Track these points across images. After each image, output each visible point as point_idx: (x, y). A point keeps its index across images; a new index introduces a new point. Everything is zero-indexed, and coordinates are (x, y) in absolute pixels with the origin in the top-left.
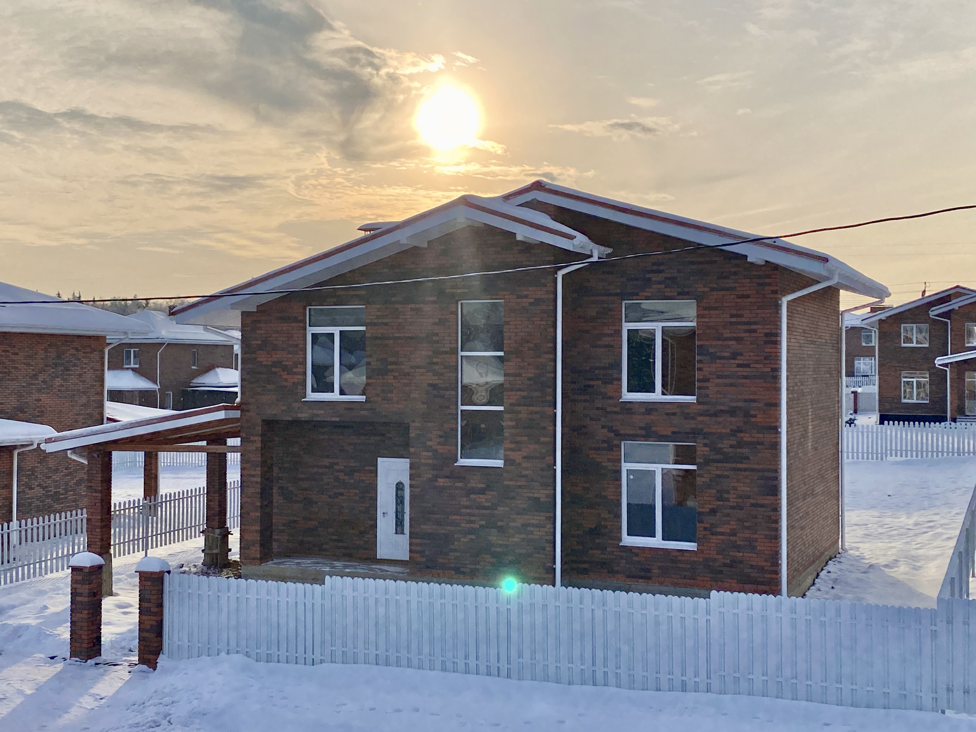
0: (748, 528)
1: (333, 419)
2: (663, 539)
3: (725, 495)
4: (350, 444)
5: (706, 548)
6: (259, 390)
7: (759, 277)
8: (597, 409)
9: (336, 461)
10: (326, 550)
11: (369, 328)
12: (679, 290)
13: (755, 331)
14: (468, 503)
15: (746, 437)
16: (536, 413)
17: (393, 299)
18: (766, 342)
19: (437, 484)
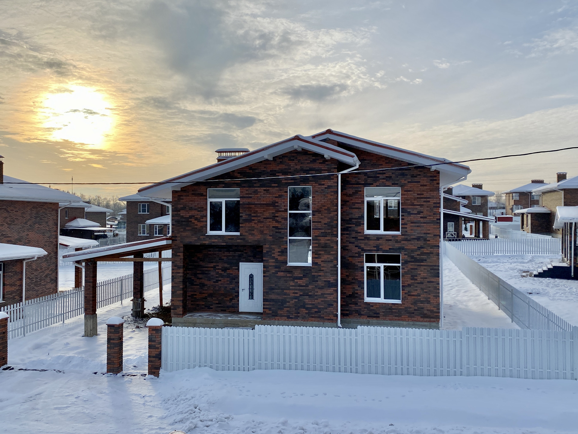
0: (426, 292)
1: (223, 244)
2: (385, 298)
3: (415, 278)
4: (225, 256)
5: (406, 302)
6: (182, 230)
7: (431, 176)
8: (353, 238)
9: (217, 264)
10: (212, 308)
11: (242, 199)
12: (393, 182)
13: (429, 201)
14: (294, 284)
15: (425, 251)
16: (328, 240)
17: (255, 185)
18: (434, 207)
19: (278, 275)
